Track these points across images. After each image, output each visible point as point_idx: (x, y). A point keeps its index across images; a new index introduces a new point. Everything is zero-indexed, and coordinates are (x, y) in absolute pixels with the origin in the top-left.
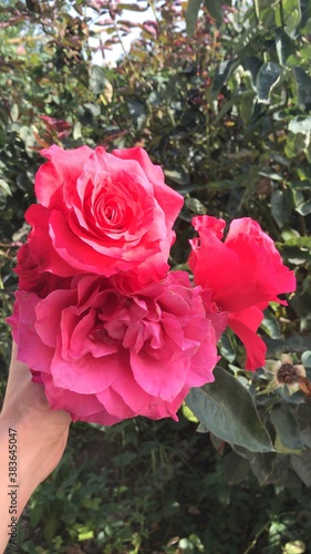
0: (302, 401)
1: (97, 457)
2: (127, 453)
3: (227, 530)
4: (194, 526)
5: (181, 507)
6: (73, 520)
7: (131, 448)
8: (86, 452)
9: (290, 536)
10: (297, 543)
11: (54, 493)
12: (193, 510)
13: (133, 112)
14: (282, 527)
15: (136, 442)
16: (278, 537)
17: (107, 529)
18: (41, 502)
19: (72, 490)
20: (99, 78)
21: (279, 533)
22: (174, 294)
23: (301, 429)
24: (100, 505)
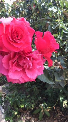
0: (60, 70)
1: (23, 90)
2: (29, 88)
3: (52, 101)
4: (45, 101)
5: (42, 98)
6: (19, 104)
7: (30, 87)
8: (20, 90)
9: (64, 100)
10: (66, 101)
11: (15, 99)
12: (44, 98)
13: (16, 13)
14: (63, 98)
15: (30, 86)
16: (62, 100)
17: (27, 105)
18: (12, 102)
19: (18, 98)
20: (7, 6)
21: (62, 99)
22: (35, 56)
23: (61, 76)
24: (24, 100)
